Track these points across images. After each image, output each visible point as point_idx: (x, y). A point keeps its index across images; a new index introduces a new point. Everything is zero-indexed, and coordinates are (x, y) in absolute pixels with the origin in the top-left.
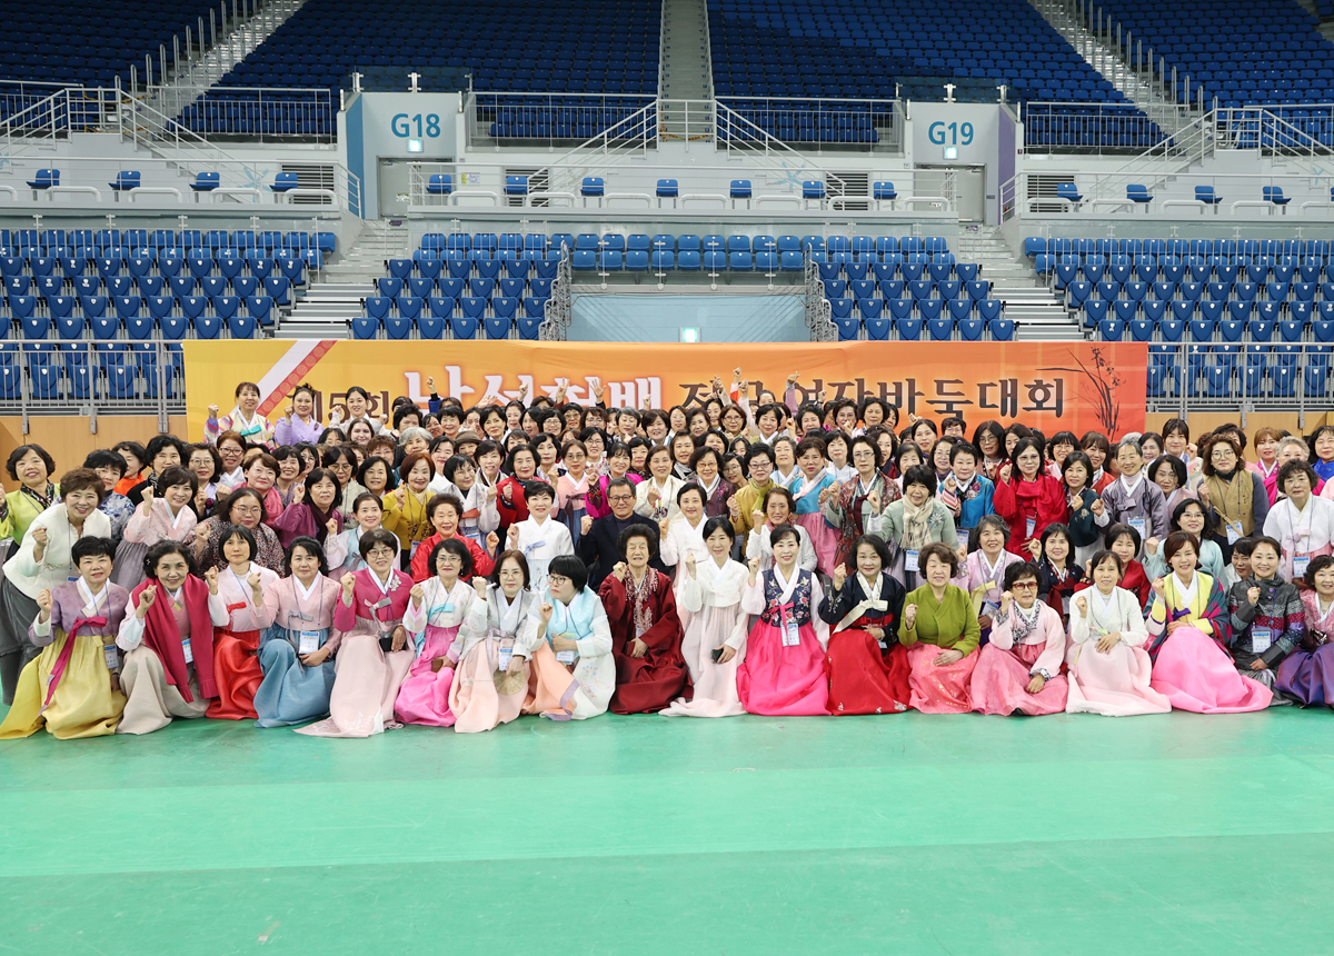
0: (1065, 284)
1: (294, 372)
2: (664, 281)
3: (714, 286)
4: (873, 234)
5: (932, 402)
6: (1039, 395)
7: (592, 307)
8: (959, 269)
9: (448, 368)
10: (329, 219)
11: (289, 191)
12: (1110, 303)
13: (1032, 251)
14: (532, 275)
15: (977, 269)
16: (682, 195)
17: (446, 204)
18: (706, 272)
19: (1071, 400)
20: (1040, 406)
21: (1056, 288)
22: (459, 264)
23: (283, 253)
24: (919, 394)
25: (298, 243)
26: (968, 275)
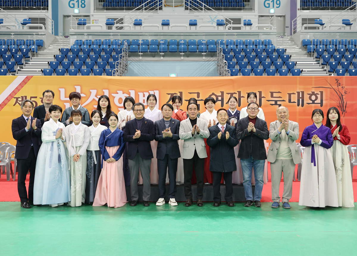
0: (320, 56)
1: (17, 88)
2: (164, 56)
3: (182, 58)
4: (244, 39)
5: (269, 101)
6: (313, 98)
7: (136, 66)
8: (278, 51)
9: (75, 87)
10: (41, 35)
11: (27, 25)
12: (339, 63)
13: (305, 45)
14: (114, 54)
15: (284, 51)
16: (171, 25)
17: (84, 29)
18: (179, 53)
19: (326, 100)
20: (313, 102)
21: (316, 58)
22: (86, 50)
23: (23, 47)
24: (263, 97)
25: (29, 43)
26: (281, 53)
